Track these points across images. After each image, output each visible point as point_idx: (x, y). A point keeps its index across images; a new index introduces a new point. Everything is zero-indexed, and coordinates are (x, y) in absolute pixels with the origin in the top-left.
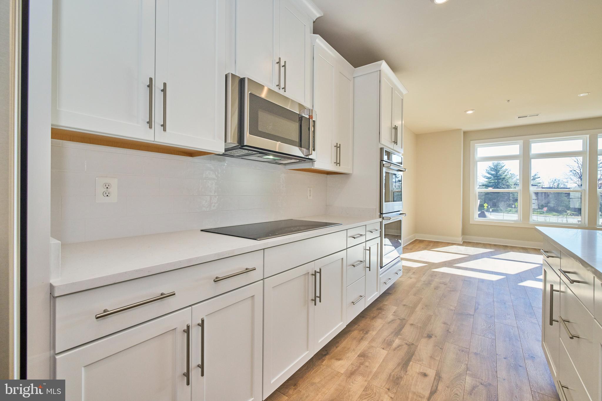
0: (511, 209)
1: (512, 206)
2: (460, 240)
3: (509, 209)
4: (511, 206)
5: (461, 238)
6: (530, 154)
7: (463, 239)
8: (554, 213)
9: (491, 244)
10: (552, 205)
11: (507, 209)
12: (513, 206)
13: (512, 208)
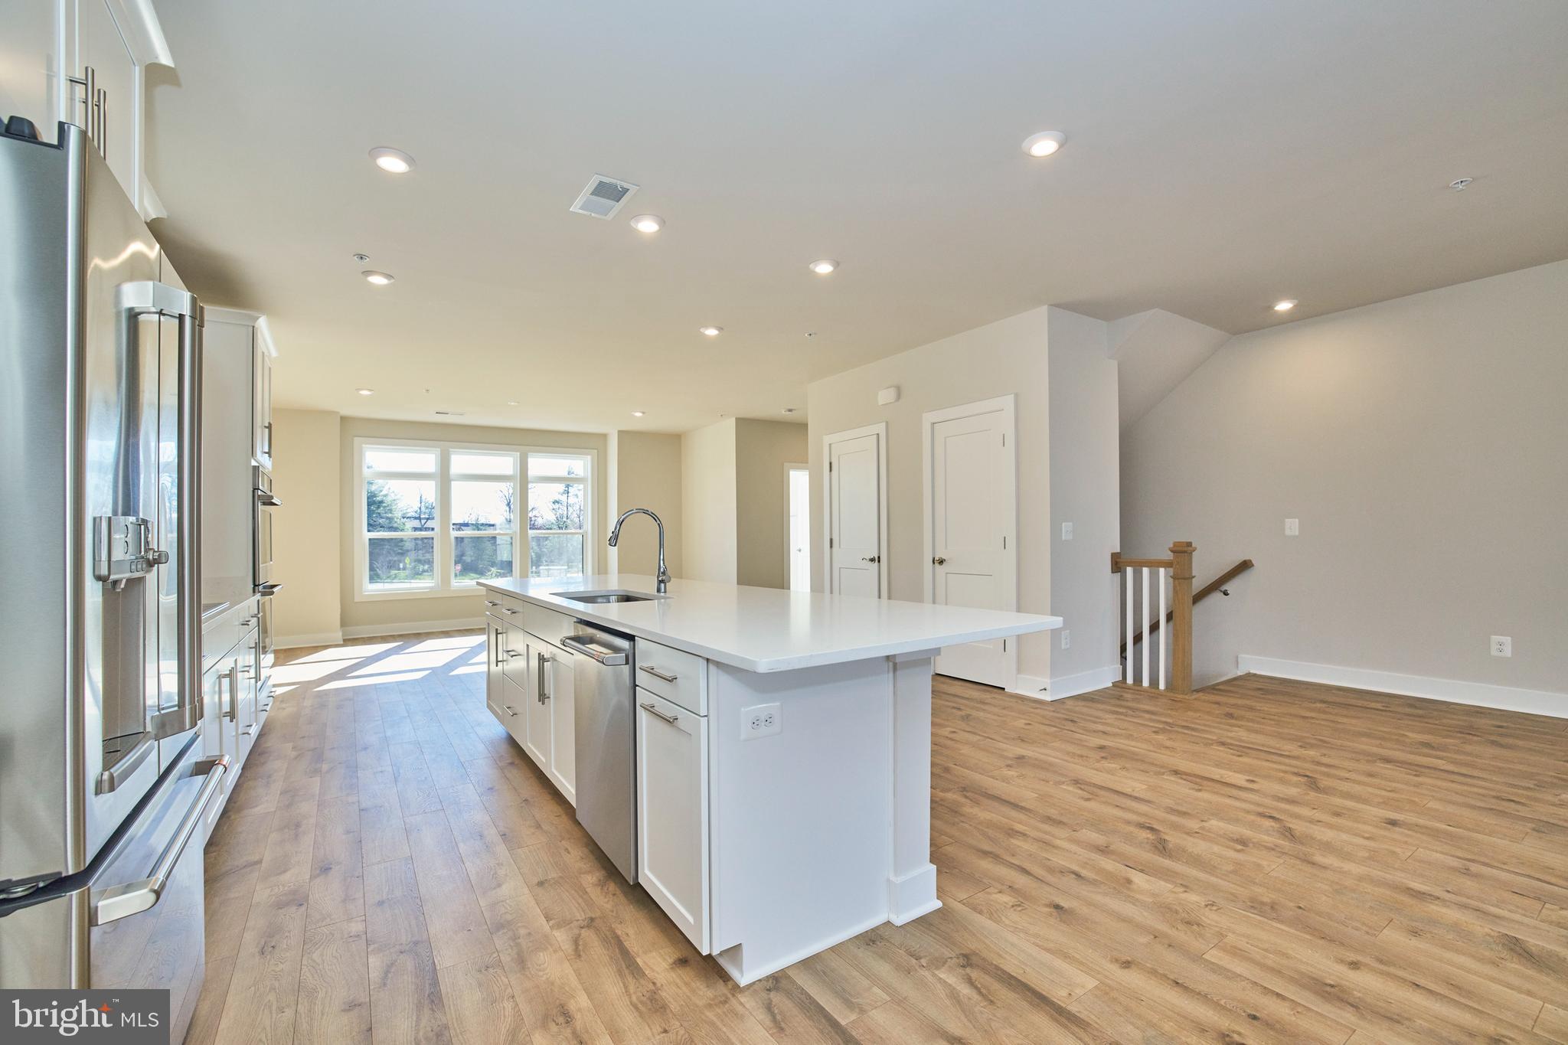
0: (397, 572)
1: (399, 565)
2: (338, 636)
3: (393, 572)
4: (397, 566)
5: (341, 634)
6: (450, 473)
7: (343, 635)
8: (472, 575)
9: (394, 635)
10: (468, 559)
11: (390, 572)
12: (401, 566)
13: (399, 569)
